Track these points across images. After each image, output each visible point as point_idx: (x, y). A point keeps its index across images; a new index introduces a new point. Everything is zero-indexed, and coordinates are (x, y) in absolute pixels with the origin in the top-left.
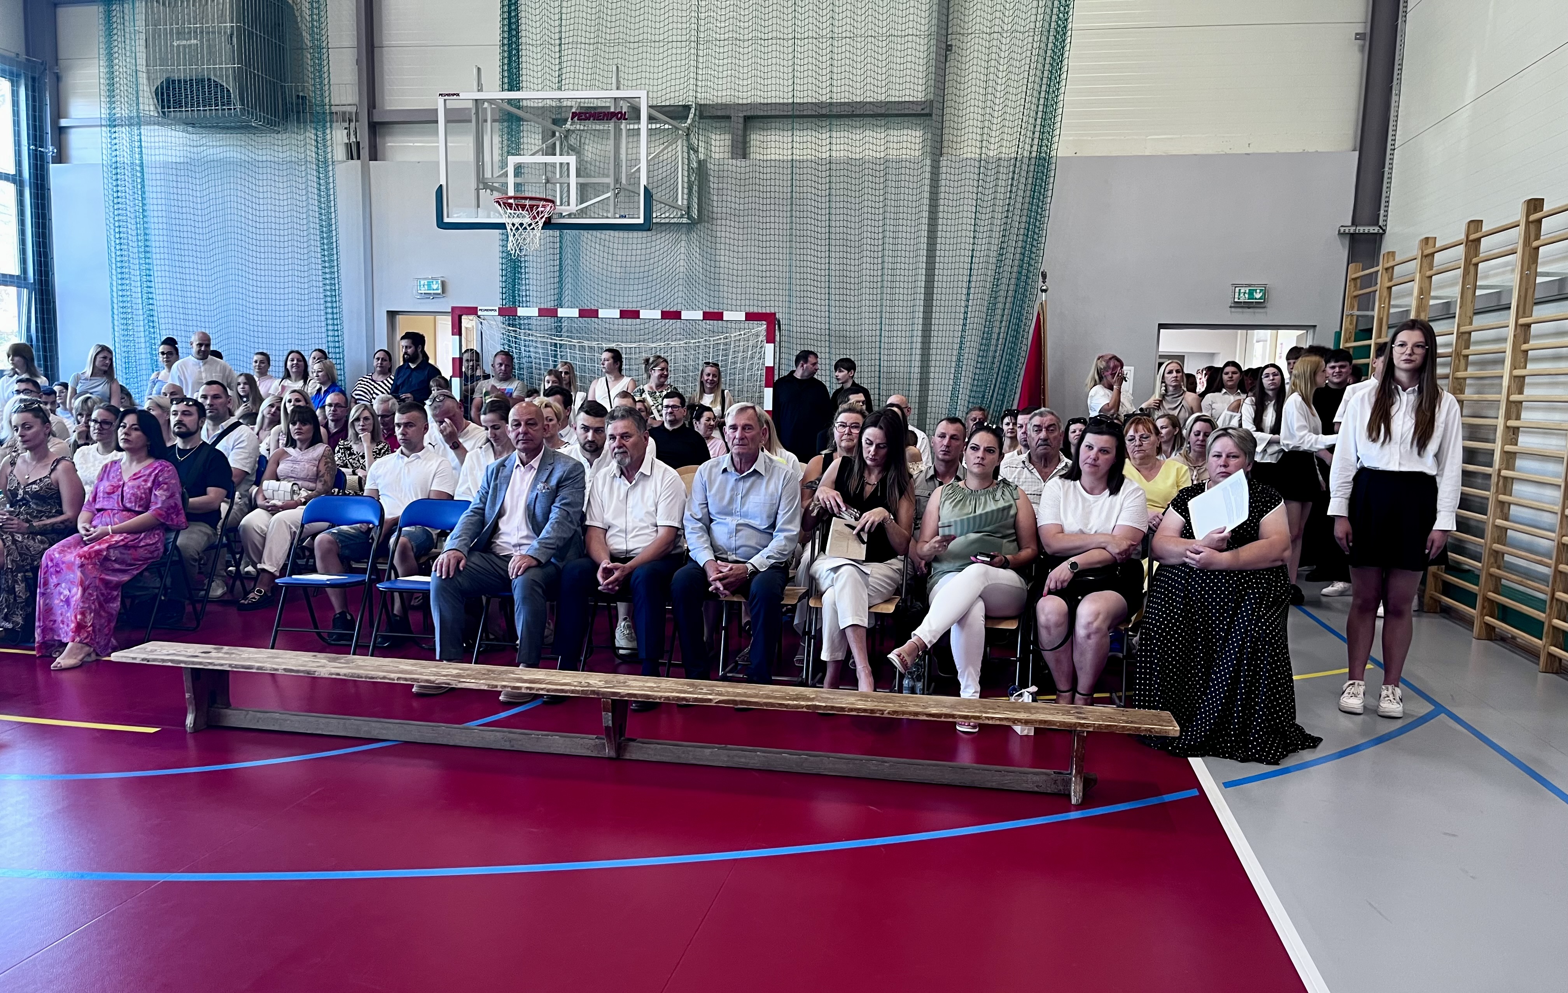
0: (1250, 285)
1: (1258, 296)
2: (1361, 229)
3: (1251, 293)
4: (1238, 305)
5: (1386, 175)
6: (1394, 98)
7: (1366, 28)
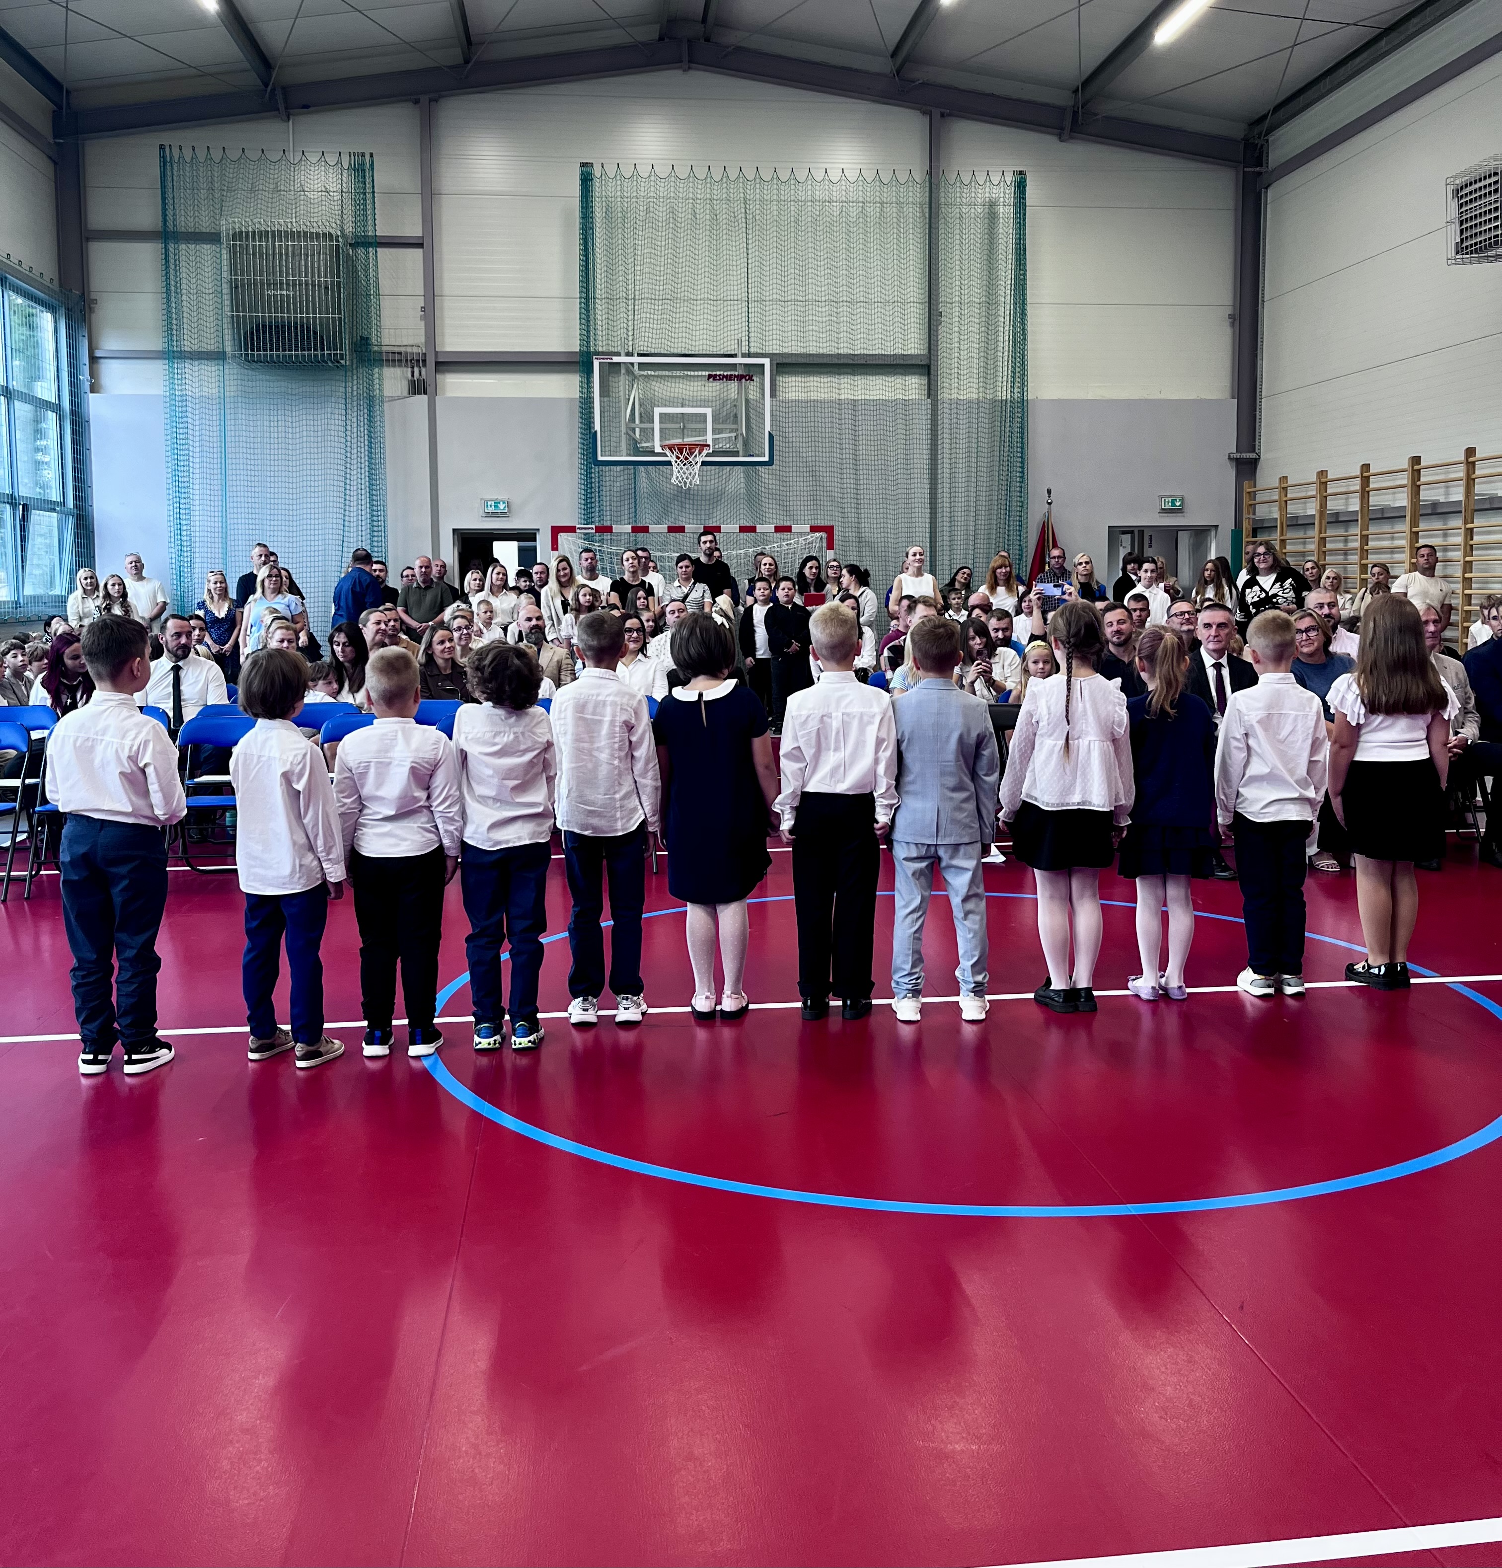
0: (1171, 496)
1: (1178, 504)
2: (1244, 455)
3: (1173, 502)
4: (1164, 511)
5: (1258, 417)
6: (1259, 362)
7: (1234, 309)
